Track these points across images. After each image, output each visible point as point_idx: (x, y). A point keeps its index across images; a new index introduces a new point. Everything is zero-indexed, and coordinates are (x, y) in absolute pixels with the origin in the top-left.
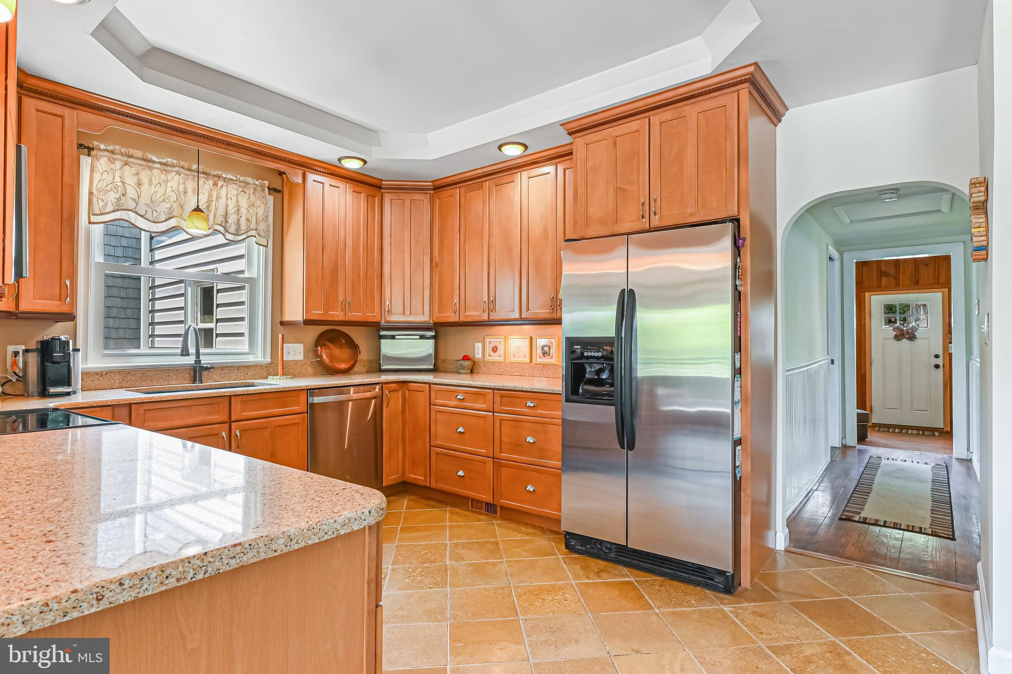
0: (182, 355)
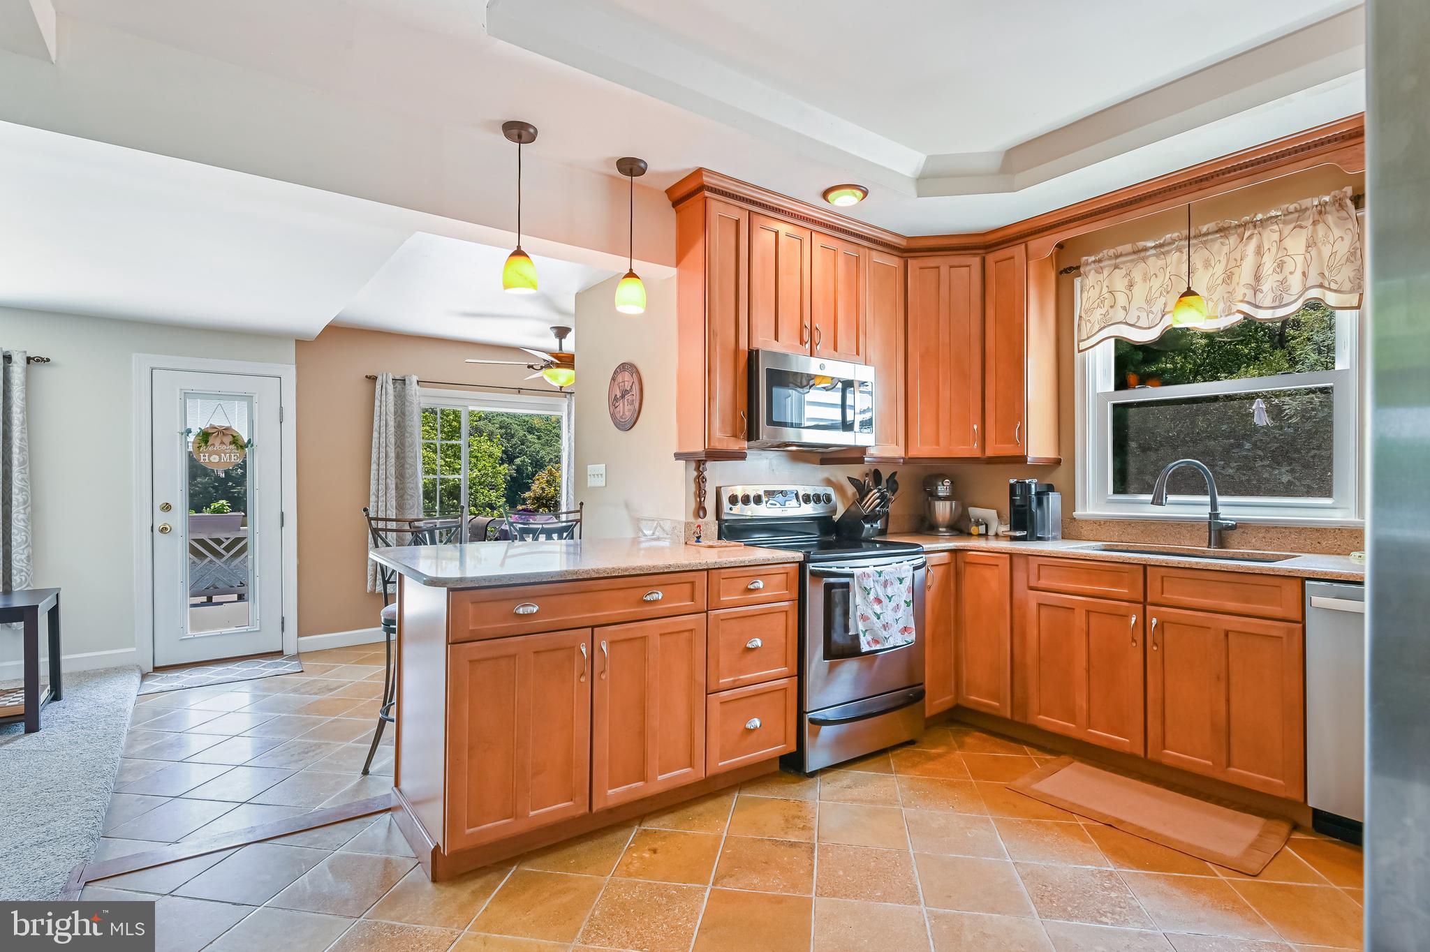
0: (1152, 503)
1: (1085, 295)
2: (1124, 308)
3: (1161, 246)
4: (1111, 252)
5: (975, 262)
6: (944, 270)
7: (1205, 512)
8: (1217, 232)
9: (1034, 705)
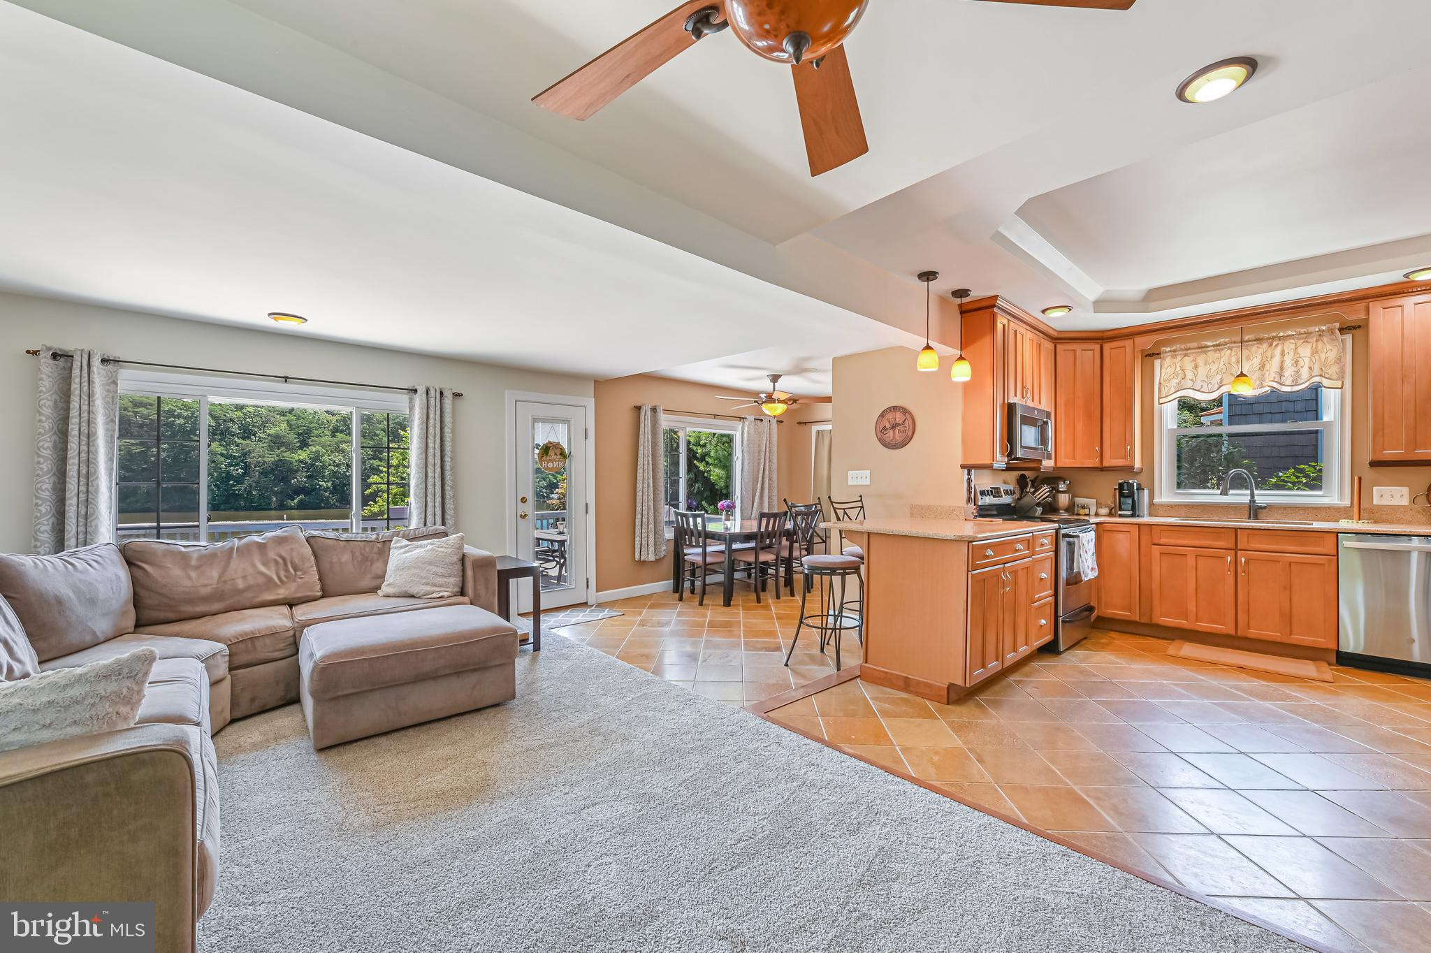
0: (1221, 494)
1: (1164, 371)
2: (1192, 380)
3: (1217, 345)
4: (1183, 346)
5: (1097, 347)
6: (1078, 353)
7: (1247, 500)
8: (1255, 341)
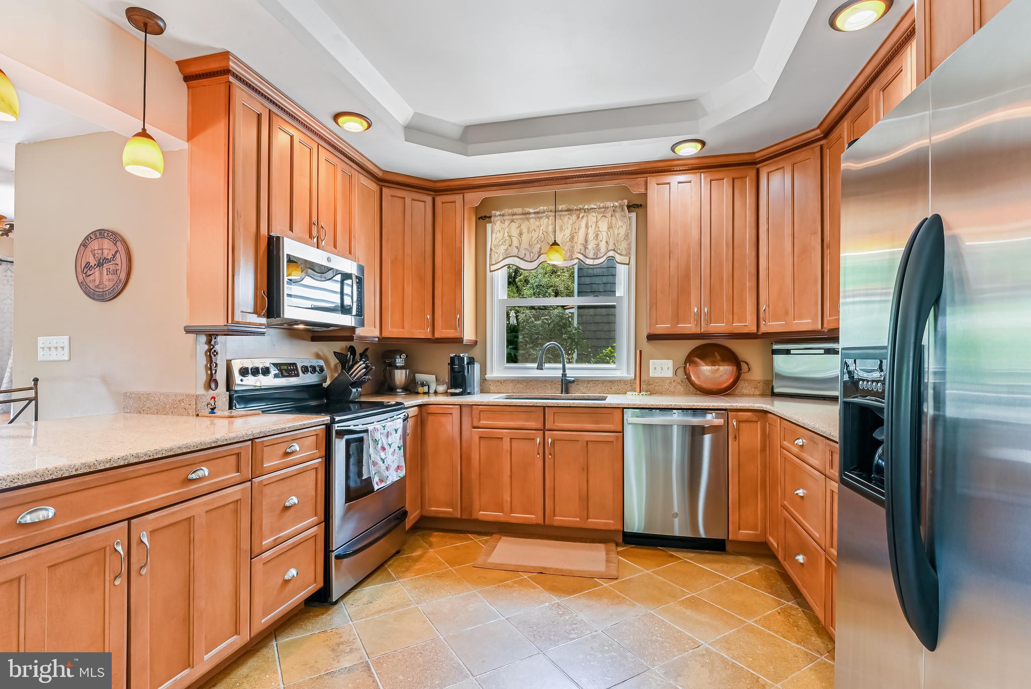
1: (494, 235)
2: (517, 248)
3: (538, 213)
4: (510, 211)
5: (429, 199)
6: (408, 201)
7: (559, 374)
8: (566, 211)
9: (476, 505)
